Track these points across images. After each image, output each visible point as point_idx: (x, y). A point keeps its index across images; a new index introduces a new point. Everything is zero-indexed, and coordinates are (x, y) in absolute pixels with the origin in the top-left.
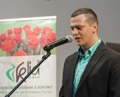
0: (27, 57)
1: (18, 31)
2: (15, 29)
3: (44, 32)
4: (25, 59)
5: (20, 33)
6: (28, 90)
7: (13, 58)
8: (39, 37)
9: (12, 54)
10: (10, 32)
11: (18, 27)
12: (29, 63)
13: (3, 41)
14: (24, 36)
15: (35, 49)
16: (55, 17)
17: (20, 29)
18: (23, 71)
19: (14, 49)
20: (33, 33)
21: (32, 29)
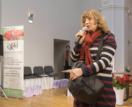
0: (14, 41)
1: (11, 31)
2: (10, 31)
3: (20, 32)
4: (13, 41)
5: (12, 32)
6: (14, 53)
7: (10, 41)
8: (18, 33)
9: (9, 40)
10: (8, 32)
11: (11, 30)
12: (15, 43)
13: (6, 35)
14: (13, 33)
15: (16, 38)
16: (23, 26)
17: (12, 31)
18: (13, 46)
19: (10, 38)
20: (16, 32)
21: (16, 31)
